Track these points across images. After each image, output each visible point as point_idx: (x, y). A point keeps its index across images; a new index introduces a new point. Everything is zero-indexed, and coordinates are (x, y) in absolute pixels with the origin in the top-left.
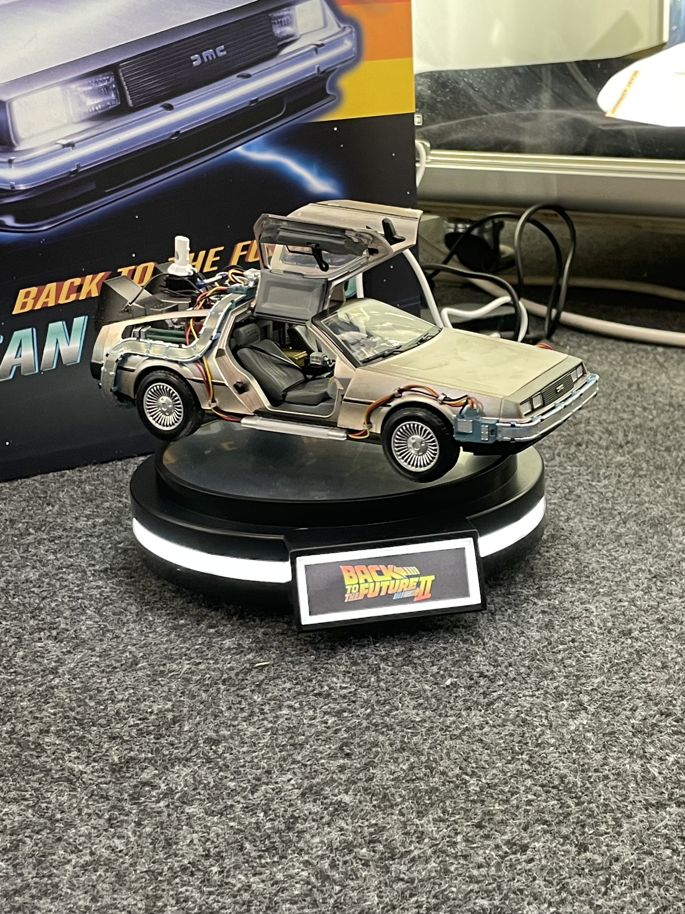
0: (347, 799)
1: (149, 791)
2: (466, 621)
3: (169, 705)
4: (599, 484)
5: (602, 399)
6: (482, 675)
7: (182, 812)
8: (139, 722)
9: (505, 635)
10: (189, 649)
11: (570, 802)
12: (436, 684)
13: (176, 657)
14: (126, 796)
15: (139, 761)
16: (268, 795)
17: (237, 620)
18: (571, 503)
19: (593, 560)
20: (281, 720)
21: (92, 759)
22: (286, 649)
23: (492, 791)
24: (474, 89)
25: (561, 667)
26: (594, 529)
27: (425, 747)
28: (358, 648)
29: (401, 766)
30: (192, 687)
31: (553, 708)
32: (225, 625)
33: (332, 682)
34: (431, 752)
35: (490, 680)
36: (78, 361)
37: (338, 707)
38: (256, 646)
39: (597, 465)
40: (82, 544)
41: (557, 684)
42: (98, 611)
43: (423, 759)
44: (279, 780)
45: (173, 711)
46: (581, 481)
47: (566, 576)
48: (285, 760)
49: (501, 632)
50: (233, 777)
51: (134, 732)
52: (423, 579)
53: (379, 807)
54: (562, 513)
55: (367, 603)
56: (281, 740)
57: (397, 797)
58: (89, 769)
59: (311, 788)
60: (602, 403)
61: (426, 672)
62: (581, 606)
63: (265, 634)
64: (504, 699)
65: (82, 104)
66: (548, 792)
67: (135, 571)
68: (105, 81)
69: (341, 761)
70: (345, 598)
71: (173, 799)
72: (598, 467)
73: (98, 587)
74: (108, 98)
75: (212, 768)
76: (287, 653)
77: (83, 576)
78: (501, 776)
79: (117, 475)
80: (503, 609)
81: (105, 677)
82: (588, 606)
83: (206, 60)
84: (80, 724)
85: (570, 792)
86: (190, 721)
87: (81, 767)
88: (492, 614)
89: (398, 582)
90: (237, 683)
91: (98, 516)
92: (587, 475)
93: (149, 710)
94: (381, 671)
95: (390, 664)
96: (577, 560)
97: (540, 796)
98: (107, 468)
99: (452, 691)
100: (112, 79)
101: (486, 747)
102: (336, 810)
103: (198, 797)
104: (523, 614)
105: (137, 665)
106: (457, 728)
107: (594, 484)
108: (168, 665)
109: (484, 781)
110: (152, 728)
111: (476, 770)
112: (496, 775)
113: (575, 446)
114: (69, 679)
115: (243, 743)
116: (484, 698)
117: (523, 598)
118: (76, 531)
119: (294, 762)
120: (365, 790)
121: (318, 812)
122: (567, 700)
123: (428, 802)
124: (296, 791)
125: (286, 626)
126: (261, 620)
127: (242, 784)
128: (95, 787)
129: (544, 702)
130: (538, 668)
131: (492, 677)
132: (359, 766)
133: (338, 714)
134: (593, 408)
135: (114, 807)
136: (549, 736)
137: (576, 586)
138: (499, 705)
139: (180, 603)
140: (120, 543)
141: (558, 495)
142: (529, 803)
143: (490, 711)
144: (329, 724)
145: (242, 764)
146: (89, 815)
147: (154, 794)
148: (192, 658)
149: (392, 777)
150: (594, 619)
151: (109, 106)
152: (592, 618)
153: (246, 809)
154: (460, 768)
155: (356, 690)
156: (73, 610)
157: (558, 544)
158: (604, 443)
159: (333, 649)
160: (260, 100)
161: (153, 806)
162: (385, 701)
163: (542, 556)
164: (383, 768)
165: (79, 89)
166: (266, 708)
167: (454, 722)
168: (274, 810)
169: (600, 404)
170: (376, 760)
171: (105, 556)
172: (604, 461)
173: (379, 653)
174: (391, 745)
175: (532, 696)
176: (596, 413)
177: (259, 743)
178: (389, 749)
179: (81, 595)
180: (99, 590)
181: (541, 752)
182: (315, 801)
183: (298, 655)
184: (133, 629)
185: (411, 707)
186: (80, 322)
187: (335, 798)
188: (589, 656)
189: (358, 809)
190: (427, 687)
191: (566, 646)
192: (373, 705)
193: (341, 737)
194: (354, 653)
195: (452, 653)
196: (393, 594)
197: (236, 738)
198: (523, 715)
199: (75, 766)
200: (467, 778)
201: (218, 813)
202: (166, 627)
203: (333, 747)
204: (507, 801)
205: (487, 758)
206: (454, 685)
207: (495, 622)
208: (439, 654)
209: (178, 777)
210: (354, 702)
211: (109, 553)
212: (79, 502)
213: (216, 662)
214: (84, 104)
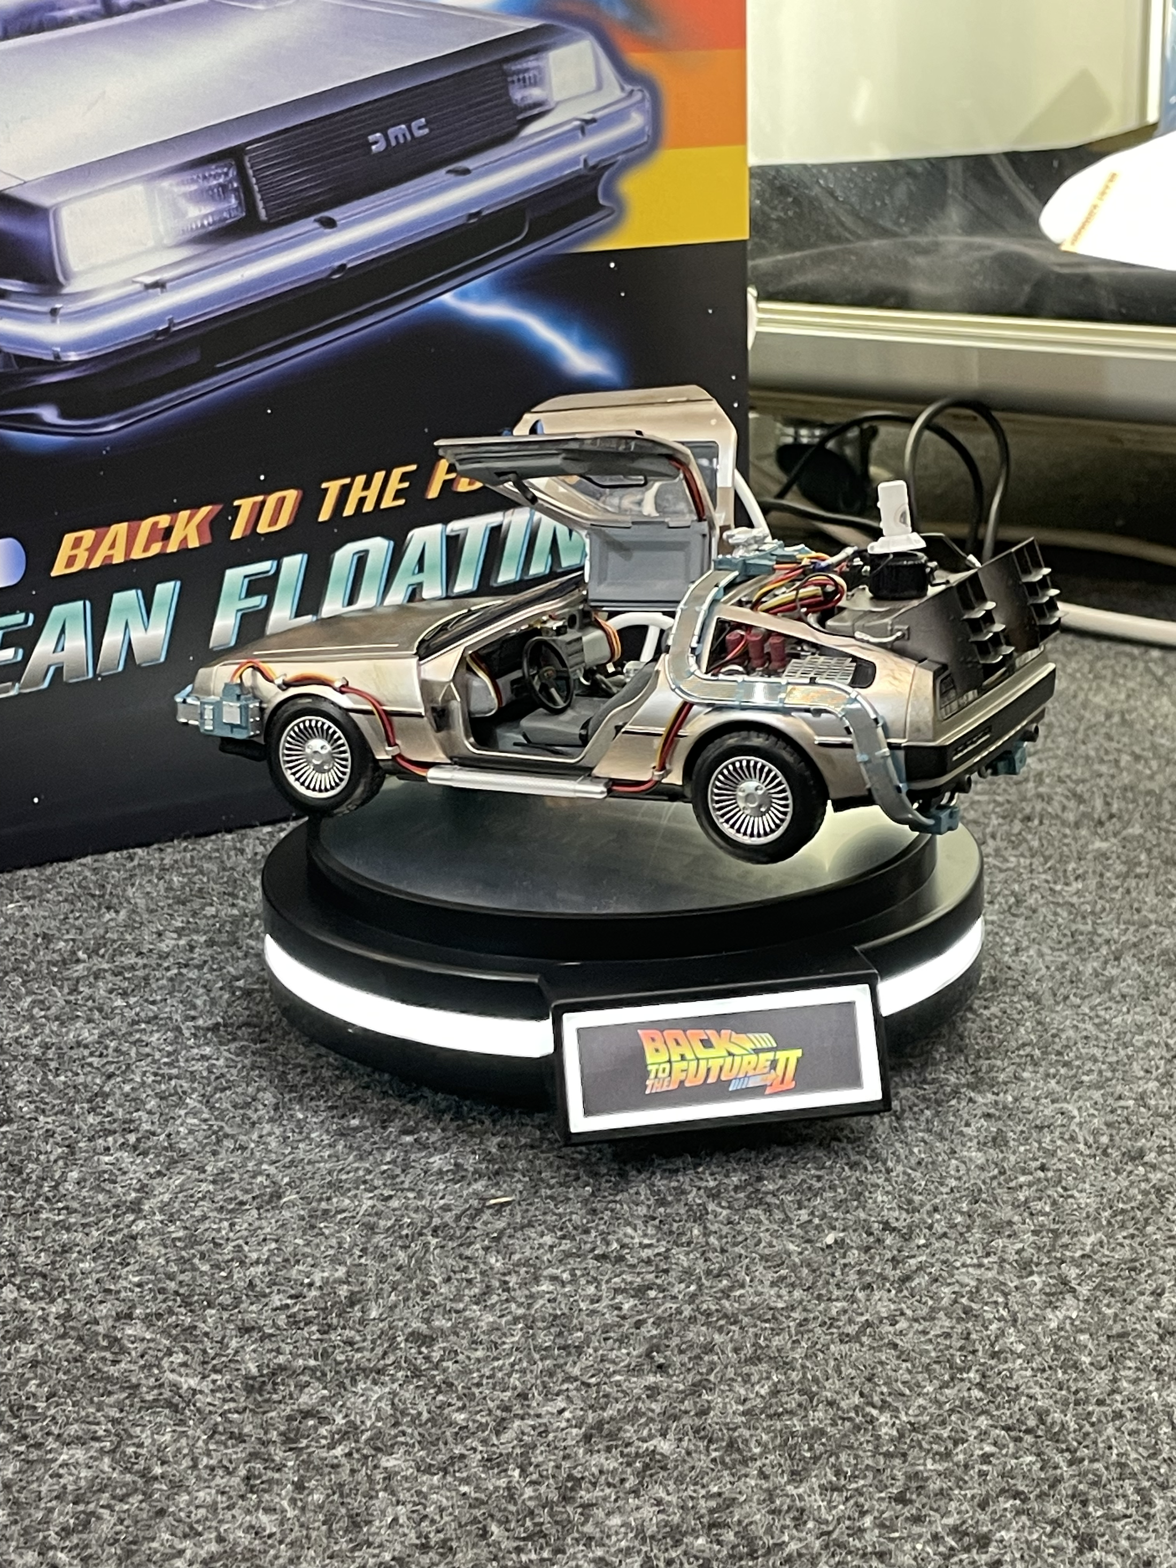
0: (665, 1446)
1: (315, 1428)
2: (852, 1132)
3: (341, 1272)
4: (1066, 888)
5: (1061, 739)
6: (887, 1226)
7: (376, 1467)
8: (289, 1301)
9: (923, 1156)
10: (370, 1172)
11: (1058, 1458)
12: (808, 1241)
13: (347, 1186)
14: (274, 1435)
15: (294, 1374)
16: (525, 1438)
17: (452, 1120)
18: (1020, 922)
19: (1068, 1023)
20: (541, 1302)
21: (210, 1367)
22: (540, 1173)
23: (920, 1437)
24: (836, 198)
25: (1026, 1214)
26: (1065, 969)
27: (797, 1356)
28: (667, 1174)
29: (757, 1388)
30: (380, 1240)
31: (1017, 1288)
32: (430, 1130)
33: (625, 1235)
34: (808, 1364)
35: (903, 1236)
36: (162, 659)
37: (639, 1280)
38: (487, 1168)
39: (1061, 855)
40: (171, 979)
41: (1020, 1246)
42: (207, 1100)
43: (795, 1376)
44: (543, 1411)
45: (349, 1283)
46: (1036, 882)
47: (1021, 1052)
48: (551, 1375)
49: (916, 1150)
50: (460, 1404)
51: (282, 1320)
52: (781, 1056)
53: (723, 1463)
54: (1007, 940)
55: (682, 1095)
56: (545, 1339)
57: (753, 1444)
58: (206, 1386)
59: (600, 1425)
60: (1062, 746)
61: (787, 1220)
62: (1052, 1107)
63: (501, 1147)
64: (928, 1270)
65: (179, 214)
66: (1019, 1440)
67: (268, 1029)
68: (222, 175)
69: (651, 1379)
70: (646, 1087)
71: (357, 1441)
72: (1063, 859)
73: (204, 1058)
74: (224, 205)
75: (425, 1388)
76: (542, 1180)
77: (176, 1037)
78: (932, 1410)
79: (225, 857)
80: (916, 1109)
81: (226, 1220)
82: (1065, 1105)
83: (393, 143)
84: (186, 1304)
85: (1057, 1441)
86: (381, 1301)
87: (193, 1382)
88: (898, 1119)
89: (738, 1059)
90: (458, 1234)
91: (197, 931)
92: (1045, 872)
93: (307, 1281)
94: (710, 1217)
95: (724, 1204)
96: (1039, 1023)
97: (1004, 1446)
98: (208, 845)
99: (837, 1255)
100: (232, 173)
101: (904, 1356)
102: (646, 1467)
103: (401, 1439)
104: (952, 1119)
105: (280, 1198)
106: (851, 1321)
107: (1058, 888)
108: (335, 1200)
109: (904, 1418)
110: (313, 1313)
111: (888, 1399)
112: (925, 1408)
113: (1022, 821)
114: (162, 1222)
115: (474, 1342)
116: (894, 1268)
117: (948, 1089)
118: (160, 957)
119: (569, 1379)
120: (697, 1431)
121: (615, 1469)
122: (1040, 1273)
123: (808, 1455)
124: (575, 1431)
125: (538, 1133)
126: (494, 1122)
127: (478, 1417)
128: (219, 1419)
129: (1001, 1278)
130: (983, 1215)
131: (905, 1231)
132: (681, 1387)
133: (640, 1292)
134: (1046, 754)
135: (254, 1456)
136: (1012, 1339)
137: (1041, 1070)
138: (921, 1280)
139: (350, 1088)
140: (238, 980)
141: (997, 906)
142: (986, 1459)
143: (905, 1293)
144: (624, 1312)
145: (475, 1381)
146: (212, 1469)
147: (325, 1433)
148: (376, 1188)
149: (741, 1408)
150: (1077, 1130)
151: (226, 219)
152: (1073, 1127)
153: (488, 1462)
154: (862, 1395)
155: (668, 1250)
156: (161, 1099)
157: (1004, 995)
158: (1071, 817)
159: (623, 1175)
160: (485, 213)
161: (325, 1455)
162: (721, 1270)
163: (978, 1016)
164: (723, 1391)
165: (176, 189)
166: (513, 1280)
167: (845, 1311)
168: (537, 1466)
169: (1058, 748)
170: (712, 1377)
171: (213, 1002)
172: (1074, 849)
173: (704, 1184)
174: (736, 1350)
175: (980, 1266)
176: (1053, 763)
177: (504, 1343)
178: (733, 1357)
179: (174, 1071)
180: (206, 1064)
181: (1001, 1367)
182: (608, 1449)
183: (561, 1185)
184: (270, 1134)
185: (767, 1283)
186: (166, 591)
187: (645, 1445)
188: (1072, 1196)
189: (687, 1466)
190: (792, 1247)
191: (1030, 1178)
192: (700, 1278)
193: (648, 1335)
194: (660, 1183)
195: (833, 1188)
196: (729, 1082)
197: (463, 1333)
198: (964, 1301)
199: (183, 1380)
200: (875, 1412)
201: (440, 1469)
202: (328, 1132)
203: (635, 1353)
204: (947, 1455)
205: (907, 1377)
206: (839, 1243)
207: (904, 1132)
208: (810, 1188)
209: (364, 1402)
210: (666, 1271)
211: (221, 997)
212: (161, 904)
213: (420, 1196)
214: (184, 214)
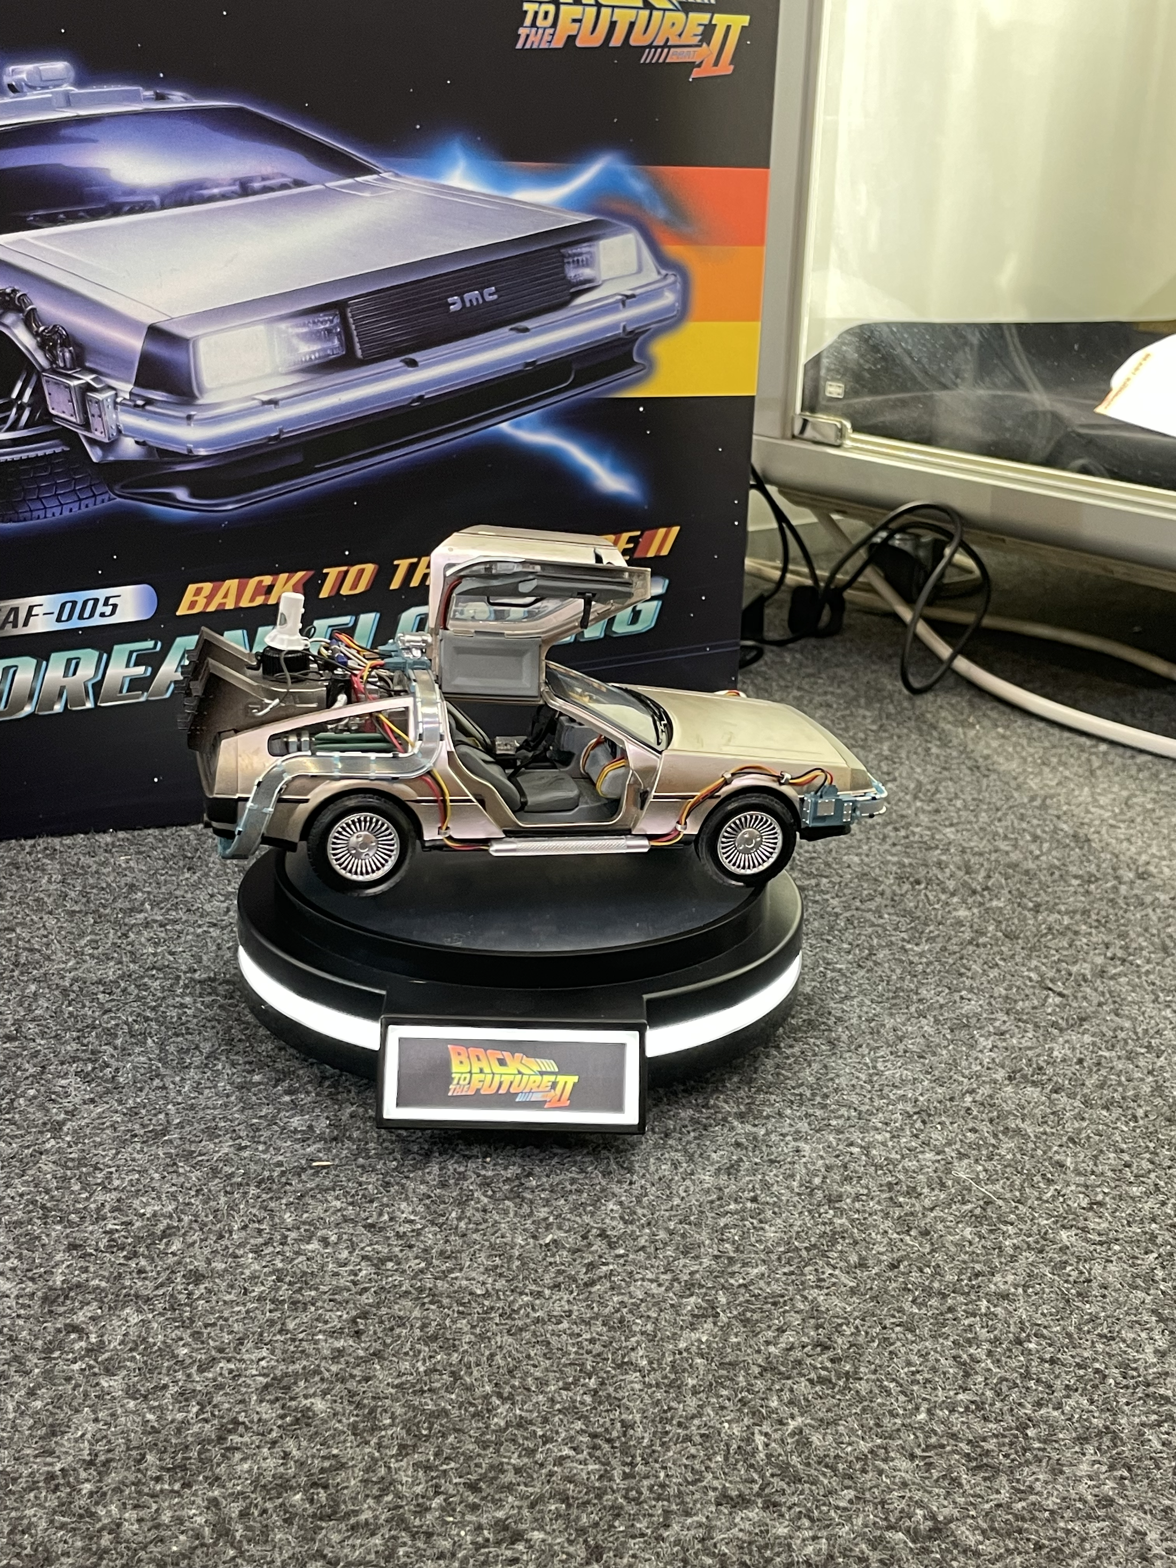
0: (320, 1405)
1: (73, 1342)
3: (171, 1207)
4: (915, 948)
5: (983, 814)
6: (602, 1233)
7: (96, 1385)
8: (119, 1227)
9: (666, 1173)
10: (242, 1123)
11: (618, 1471)
12: (534, 1237)
13: (220, 1132)
14: (39, 1343)
15: (85, 1292)
16: (219, 1379)
17: (328, 1086)
18: (862, 973)
19: (847, 1070)
20: (301, 1259)
21: (29, 1275)
23: (520, 1431)
24: (912, 358)
25: (716, 1240)
26: (873, 1021)
28: (461, 1160)
29: (419, 1365)
30: (215, 1184)
31: (672, 1306)
32: (308, 1093)
33: (399, 1209)
35: (609, 1244)
37: (386, 1251)
38: (330, 1133)
39: (926, 918)
40: (198, 935)
41: (696, 1268)
42: (162, 1043)
43: (454, 1359)
44: (247, 1357)
45: (171, 1218)
46: (893, 939)
47: (796, 1091)
49: (663, 1168)
51: (104, 1243)
52: (561, 1079)
55: (477, 1100)
59: (282, 1377)
61: (530, 1215)
64: (613, 1278)
65: (292, 349)
66: (597, 1447)
68: (327, 321)
69: (344, 1342)
70: (449, 1090)
71: (95, 1360)
72: (926, 922)
73: (181, 1005)
74: (329, 344)
75: (172, 1321)
77: (172, 985)
78: (544, 1408)
80: (684, 1130)
81: (115, 1148)
82: (803, 1145)
83: (468, 305)
84: (45, 1216)
85: (626, 1454)
86: (184, 1238)
88: (666, 1136)
89: (525, 1078)
90: (275, 1188)
92: (906, 931)
93: (142, 1211)
94: (472, 1203)
95: (490, 1193)
96: (825, 1067)
97: (581, 1452)
99: (549, 1253)
100: (336, 321)
101: (549, 1354)
102: (295, 1421)
103: (129, 1363)
104: (708, 1143)
105: (165, 1135)
106: (525, 1315)
107: (909, 946)
108: (204, 1143)
109: (518, 1412)
110: (130, 1240)
111: (516, 1392)
112: (539, 1405)
113: (911, 883)
114: (69, 1143)
115: (232, 1286)
116: (587, 1272)
117: (720, 1116)
119: (282, 1331)
120: (351, 1395)
121: (270, 1419)
122: (698, 1296)
123: (424, 1432)
124: (261, 1379)
127: (196, 1354)
128: (8, 1322)
129: (665, 1295)
131: (614, 1240)
132: (363, 1353)
133: (379, 1263)
135: (16, 1358)
137: (803, 1109)
138: (602, 1287)
142: (560, 1461)
143: (583, 1296)
144: (359, 1278)
145: (213, 1321)
147: (76, 1348)
151: (330, 355)
157: (811, 1037)
160: (540, 363)
162: (452, 1253)
163: (780, 1053)
165: (290, 330)
166: (292, 1236)
167: (526, 1305)
168: (214, 1406)
170: (390, 1349)
172: (940, 914)
173: (483, 1172)
174: (422, 1328)
175: (655, 1281)
177: (252, 1291)
178: (418, 1332)
180: (180, 1011)
181: (620, 1378)
182: (276, 1400)
183: (377, 1156)
184: (189, 1079)
185: (481, 1269)
187: (305, 1402)
188: (762, 1229)
189: (326, 1426)
190: (519, 1240)
191: (739, 1207)
192: (433, 1257)
193: (364, 1302)
194: (451, 1166)
195: (580, 1191)
196: (517, 1094)
197: (228, 1277)
200: (497, 1403)
201: (142, 1395)
202: (232, 1082)
203: (345, 1316)
204: (531, 1452)
206: (558, 1242)
208: (562, 1189)
210: (411, 1247)
213: (267, 1150)
214: (297, 350)
